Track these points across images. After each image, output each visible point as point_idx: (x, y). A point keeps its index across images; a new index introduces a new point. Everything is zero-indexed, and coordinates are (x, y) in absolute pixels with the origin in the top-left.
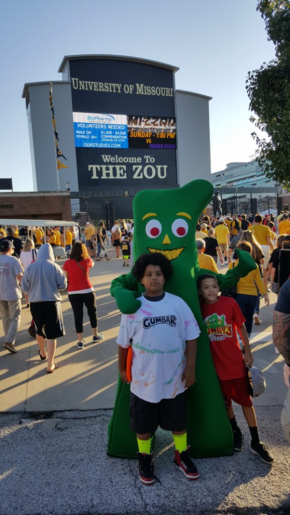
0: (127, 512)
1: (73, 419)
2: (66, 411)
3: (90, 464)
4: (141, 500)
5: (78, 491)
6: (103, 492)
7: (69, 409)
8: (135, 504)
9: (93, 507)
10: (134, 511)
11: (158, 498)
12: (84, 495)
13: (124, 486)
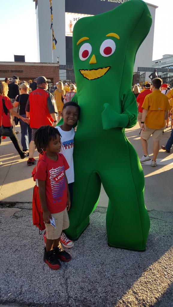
0: (50, 304)
1: (29, 209)
2: (26, 202)
3: (30, 250)
4: (66, 292)
5: (13, 276)
6: (34, 279)
7: (28, 201)
8: (59, 295)
9: (20, 294)
10: (57, 303)
11: (82, 291)
12: (17, 280)
13: (54, 275)
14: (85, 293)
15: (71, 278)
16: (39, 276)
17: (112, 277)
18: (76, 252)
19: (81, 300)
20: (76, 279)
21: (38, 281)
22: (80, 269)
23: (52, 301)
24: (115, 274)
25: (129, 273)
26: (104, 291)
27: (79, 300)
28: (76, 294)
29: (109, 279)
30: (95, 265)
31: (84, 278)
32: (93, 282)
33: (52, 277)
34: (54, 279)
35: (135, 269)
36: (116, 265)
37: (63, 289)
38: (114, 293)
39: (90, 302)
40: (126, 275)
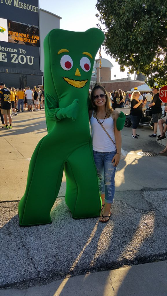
0: (23, 281)
10: (29, 279)
11: (48, 265)
13: (19, 259)
14: (51, 266)
15: (35, 257)
16: (5, 263)
17: (69, 249)
18: (33, 237)
19: (50, 271)
20: (40, 257)
21: (6, 267)
22: (41, 249)
23: (25, 278)
24: (71, 246)
25: (81, 243)
26: (66, 260)
27: (48, 272)
28: (44, 268)
29: (67, 251)
30: (52, 244)
31: (47, 255)
32: (55, 256)
33: (18, 261)
34: (20, 262)
35: (85, 239)
36: (70, 239)
37: (31, 267)
38: (74, 259)
39: (57, 271)
40: (80, 245)
